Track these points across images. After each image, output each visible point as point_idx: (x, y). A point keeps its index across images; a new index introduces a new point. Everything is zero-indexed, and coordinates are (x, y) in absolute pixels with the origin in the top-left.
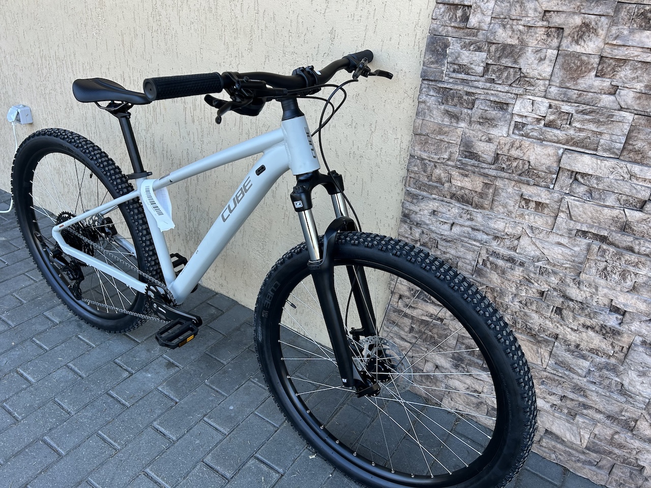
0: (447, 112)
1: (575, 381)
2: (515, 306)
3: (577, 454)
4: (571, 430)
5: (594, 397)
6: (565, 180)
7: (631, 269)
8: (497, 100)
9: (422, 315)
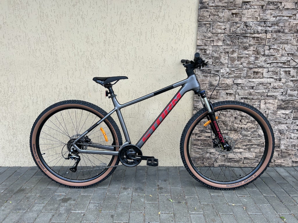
0: (204, 76)
1: (248, 139)
2: (230, 124)
3: (253, 161)
4: (250, 154)
5: (254, 141)
6: (235, 86)
7: (254, 103)
8: (217, 70)
9: (204, 138)
